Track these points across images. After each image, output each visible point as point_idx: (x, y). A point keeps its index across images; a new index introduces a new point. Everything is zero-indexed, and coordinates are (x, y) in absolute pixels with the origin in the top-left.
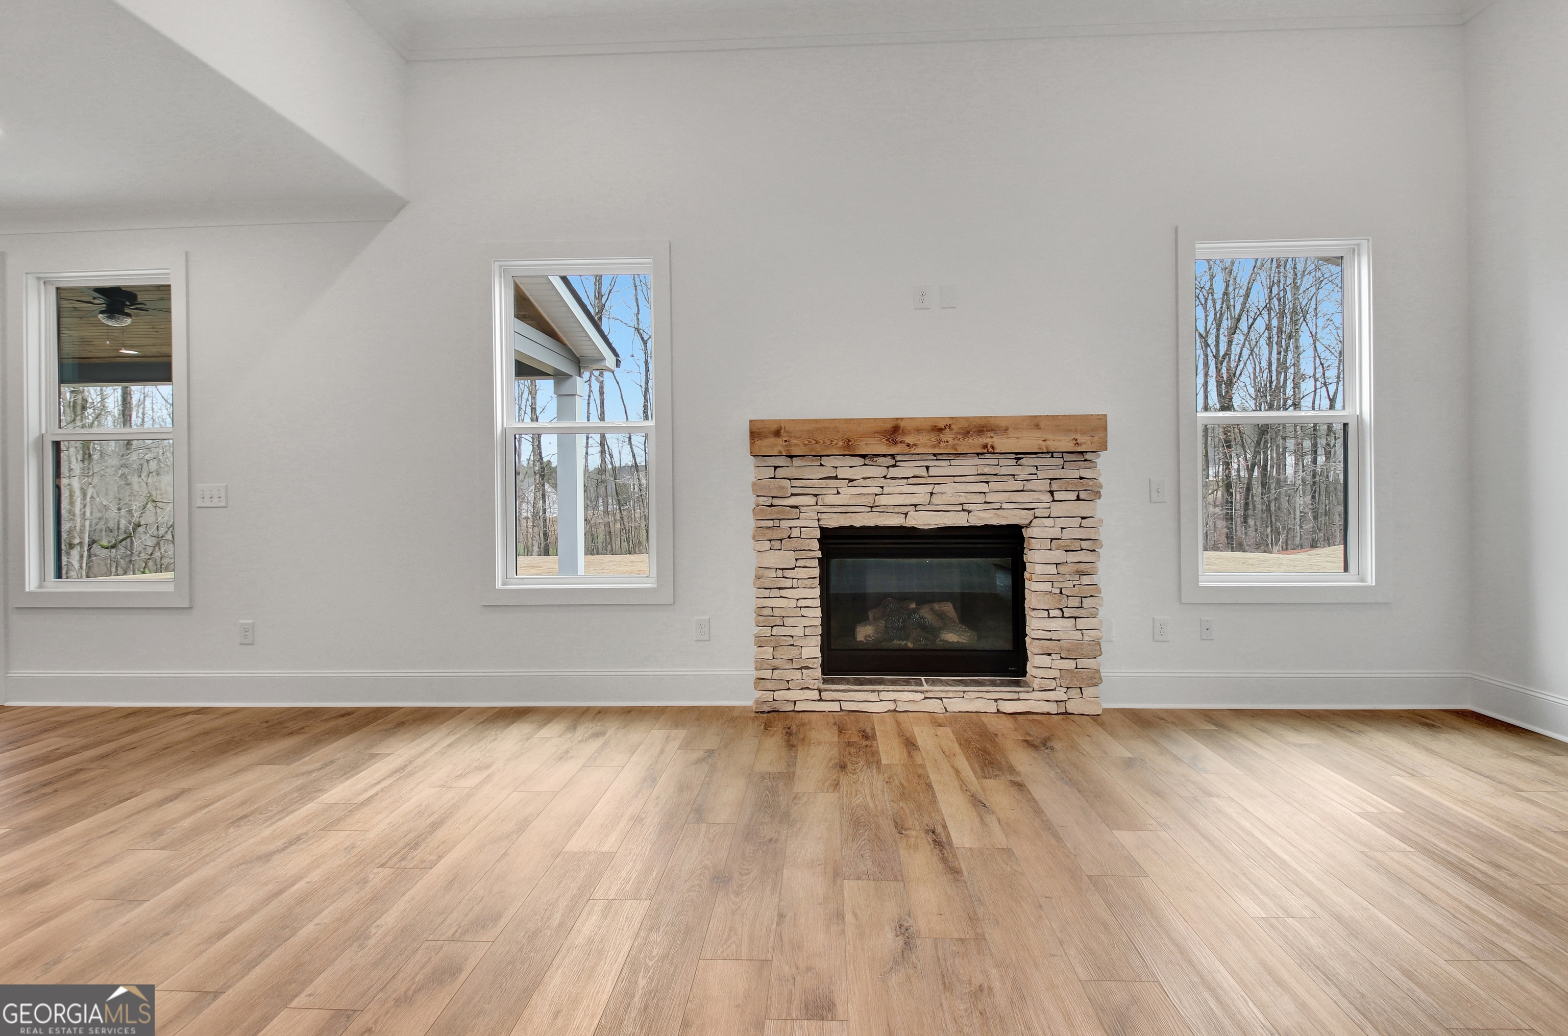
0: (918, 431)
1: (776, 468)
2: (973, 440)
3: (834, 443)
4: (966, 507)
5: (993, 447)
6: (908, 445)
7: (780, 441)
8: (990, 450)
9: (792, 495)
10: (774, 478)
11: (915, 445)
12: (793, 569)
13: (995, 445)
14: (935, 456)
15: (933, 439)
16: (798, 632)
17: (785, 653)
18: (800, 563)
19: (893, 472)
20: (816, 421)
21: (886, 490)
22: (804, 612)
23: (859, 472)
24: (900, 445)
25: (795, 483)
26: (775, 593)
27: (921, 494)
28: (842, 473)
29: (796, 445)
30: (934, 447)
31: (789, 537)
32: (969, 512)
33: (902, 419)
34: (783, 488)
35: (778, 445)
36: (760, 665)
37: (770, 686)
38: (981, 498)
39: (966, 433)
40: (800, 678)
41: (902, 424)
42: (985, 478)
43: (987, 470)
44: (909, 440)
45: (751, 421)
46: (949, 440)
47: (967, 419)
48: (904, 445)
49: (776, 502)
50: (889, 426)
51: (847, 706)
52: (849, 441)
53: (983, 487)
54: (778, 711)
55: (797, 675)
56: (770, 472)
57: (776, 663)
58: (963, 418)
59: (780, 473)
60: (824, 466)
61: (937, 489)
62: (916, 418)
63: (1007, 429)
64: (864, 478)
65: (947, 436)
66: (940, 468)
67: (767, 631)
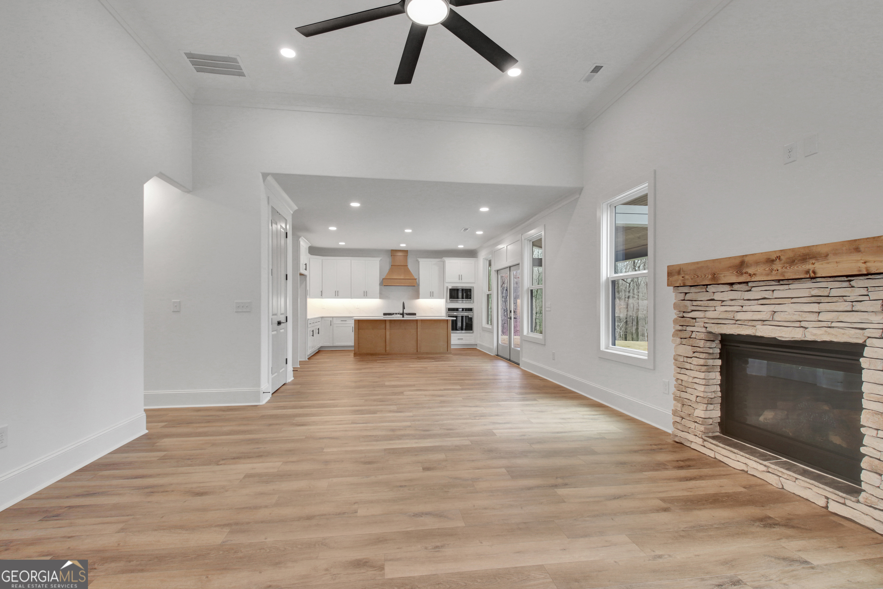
0: (757, 263)
1: (686, 293)
2: (797, 267)
3: (706, 276)
4: (803, 324)
5: (814, 272)
6: (750, 275)
7: (680, 277)
8: (812, 275)
9: (693, 311)
10: (684, 300)
11: (754, 274)
12: (691, 358)
13: (817, 270)
14: (779, 282)
15: (767, 269)
16: (693, 398)
17: (687, 410)
18: (696, 354)
19: (748, 295)
20: (697, 263)
21: (745, 309)
22: (696, 386)
23: (728, 295)
24: (744, 275)
25: (695, 303)
26: (683, 371)
27: (765, 312)
28: (717, 297)
29: (688, 279)
30: (768, 275)
31: (690, 338)
32: (806, 328)
33: (746, 256)
34: (686, 306)
35: (678, 280)
36: (675, 413)
37: (679, 427)
38: (814, 317)
39: (792, 262)
40: (694, 428)
41: (746, 259)
42: (817, 299)
43: (815, 292)
44: (751, 271)
45: (668, 266)
46: (779, 268)
47: (793, 250)
48: (747, 275)
49: (685, 315)
50: (737, 261)
51: (719, 457)
52: (715, 274)
53: (815, 307)
54: (683, 444)
55: (693, 425)
56: (682, 296)
57: (682, 414)
58: (790, 249)
59: (688, 297)
60: (708, 292)
61: (777, 308)
62: (755, 254)
63: (827, 255)
64: (732, 300)
65: (778, 266)
66: (782, 291)
67: (678, 393)
